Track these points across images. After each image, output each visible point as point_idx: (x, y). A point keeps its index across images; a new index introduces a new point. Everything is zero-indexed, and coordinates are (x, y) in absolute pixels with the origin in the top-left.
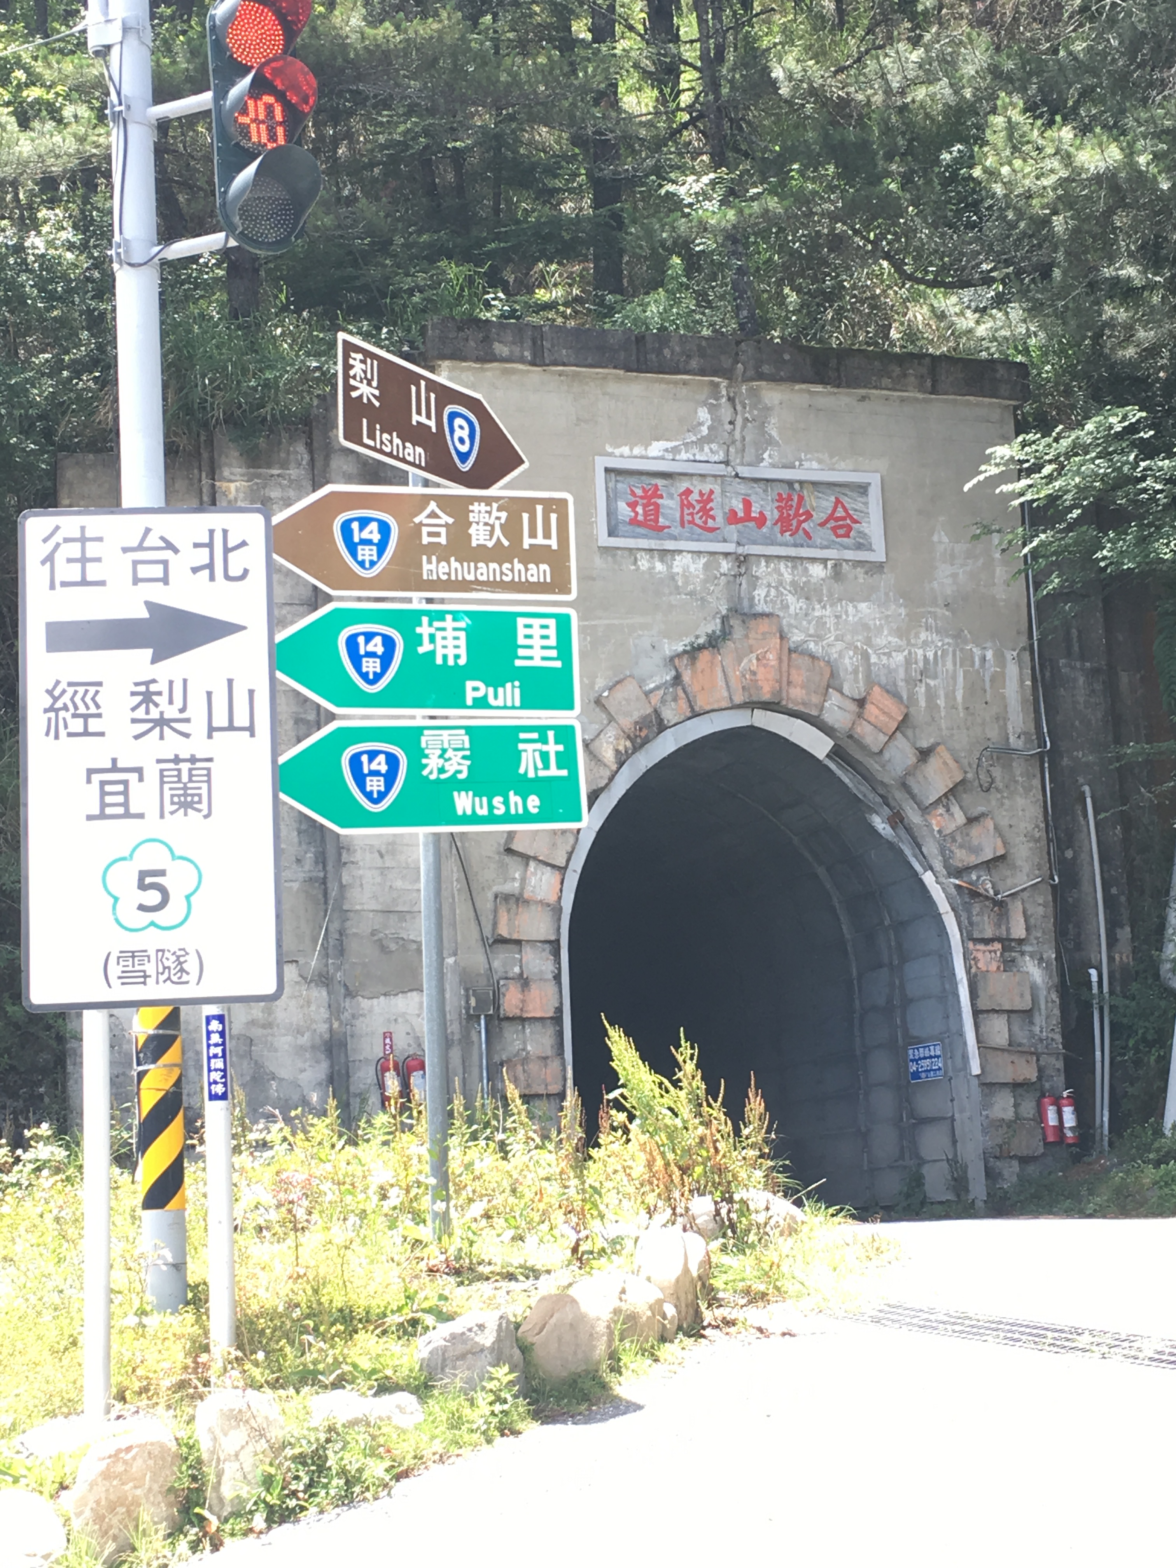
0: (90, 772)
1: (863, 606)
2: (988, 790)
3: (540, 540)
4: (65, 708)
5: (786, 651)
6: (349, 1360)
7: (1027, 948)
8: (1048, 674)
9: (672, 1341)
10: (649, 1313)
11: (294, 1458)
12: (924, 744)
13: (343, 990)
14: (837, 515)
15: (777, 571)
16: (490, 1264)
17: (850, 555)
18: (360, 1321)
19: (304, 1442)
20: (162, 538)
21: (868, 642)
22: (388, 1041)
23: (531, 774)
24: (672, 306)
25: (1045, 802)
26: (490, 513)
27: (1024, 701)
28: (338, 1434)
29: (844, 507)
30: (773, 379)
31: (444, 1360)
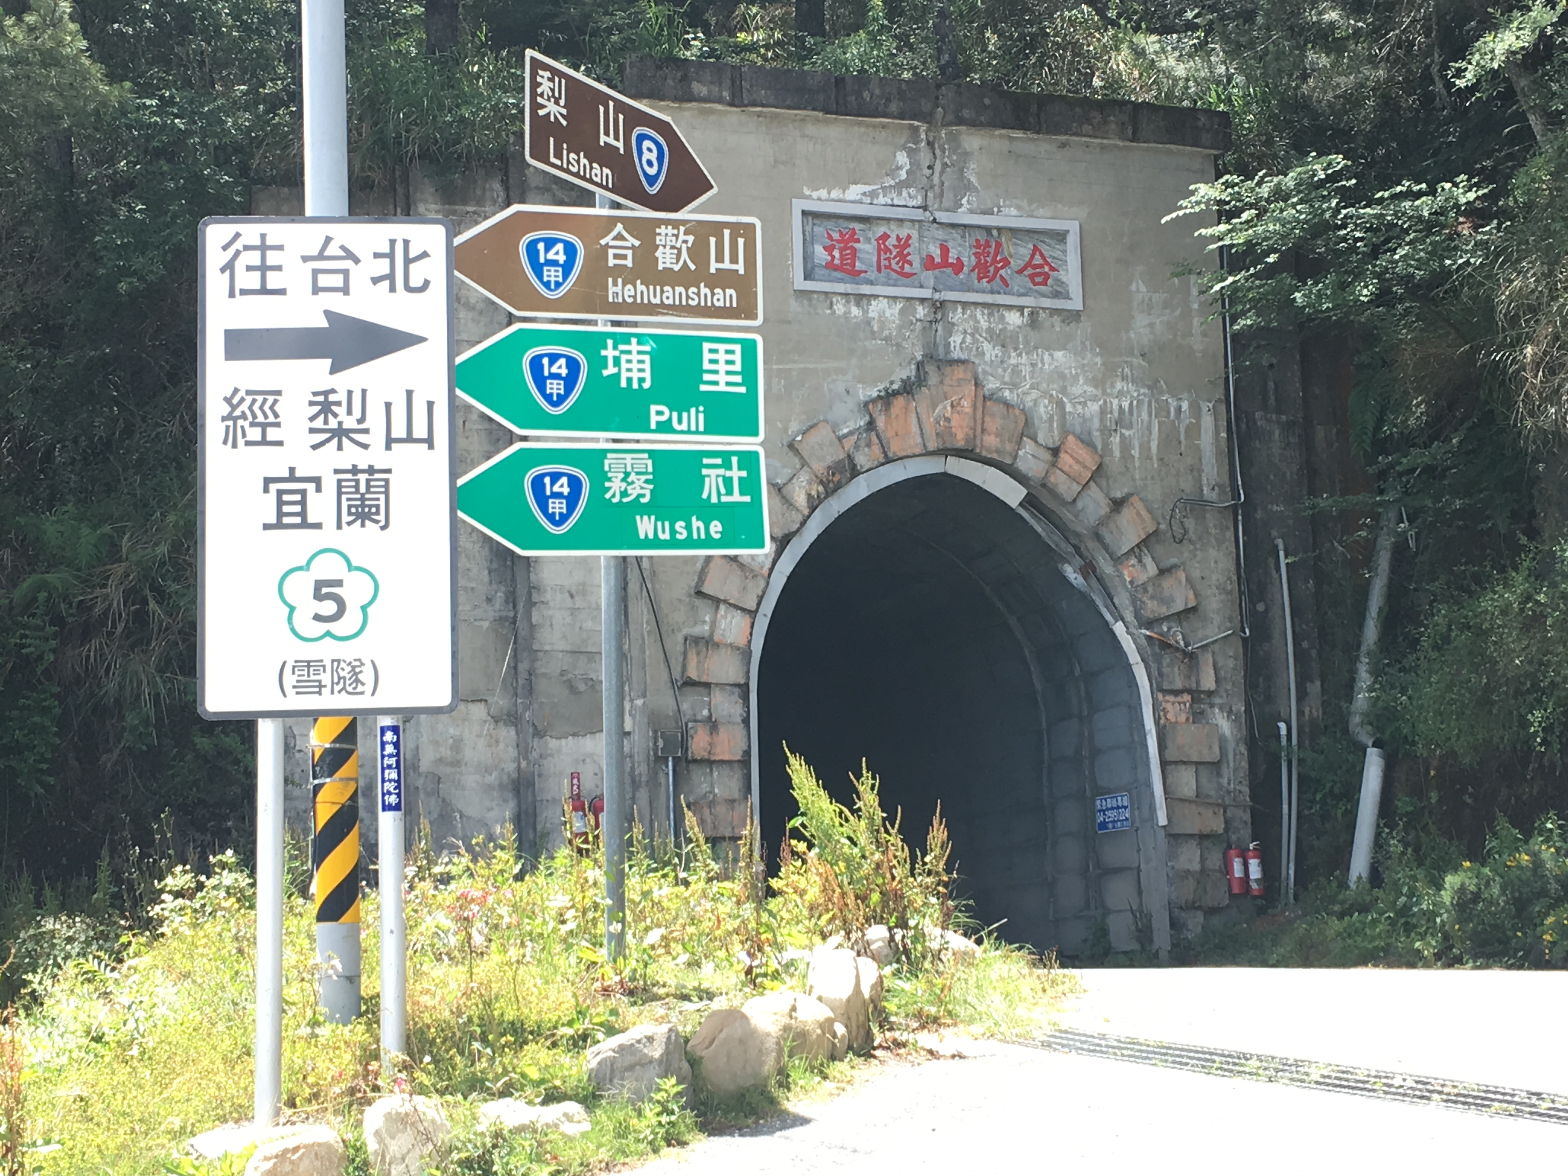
0: (268, 481)
1: (1059, 354)
2: (1181, 541)
3: (727, 265)
4: (244, 416)
5: (981, 398)
6: (518, 1070)
7: (1217, 701)
8: (1243, 426)
9: (842, 1060)
10: (819, 1031)
11: (460, 1163)
12: (1118, 495)
13: (531, 730)
14: (1035, 262)
15: (973, 317)
16: (664, 986)
17: (1047, 303)
18: (531, 1033)
19: (470, 1146)
20: (342, 248)
21: (1063, 390)
22: (575, 781)
23: (714, 500)
24: (872, 49)
25: (1238, 555)
26: (677, 236)
27: (1219, 453)
28: (505, 1140)
29: (1042, 255)
30: (974, 124)
31: (612, 1071)
